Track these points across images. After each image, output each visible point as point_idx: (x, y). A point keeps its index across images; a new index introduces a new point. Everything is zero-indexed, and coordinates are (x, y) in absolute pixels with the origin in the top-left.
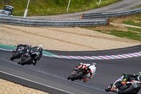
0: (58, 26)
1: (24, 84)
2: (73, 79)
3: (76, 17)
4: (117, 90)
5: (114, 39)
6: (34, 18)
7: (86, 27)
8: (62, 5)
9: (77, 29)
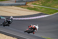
5: (28, 11)
9: (13, 7)
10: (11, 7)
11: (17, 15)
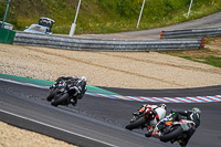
0: (124, 50)
1: (69, 139)
3: (151, 36)
4: (160, 134)
5: (210, 71)
6: (86, 38)
7: (167, 52)
8: (129, 17)
9: (154, 56)
10: (145, 54)
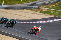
2: (31, 34)
5: (41, 14)
7: (29, 9)
9: (25, 10)
10: (23, 10)
11: (30, 19)
